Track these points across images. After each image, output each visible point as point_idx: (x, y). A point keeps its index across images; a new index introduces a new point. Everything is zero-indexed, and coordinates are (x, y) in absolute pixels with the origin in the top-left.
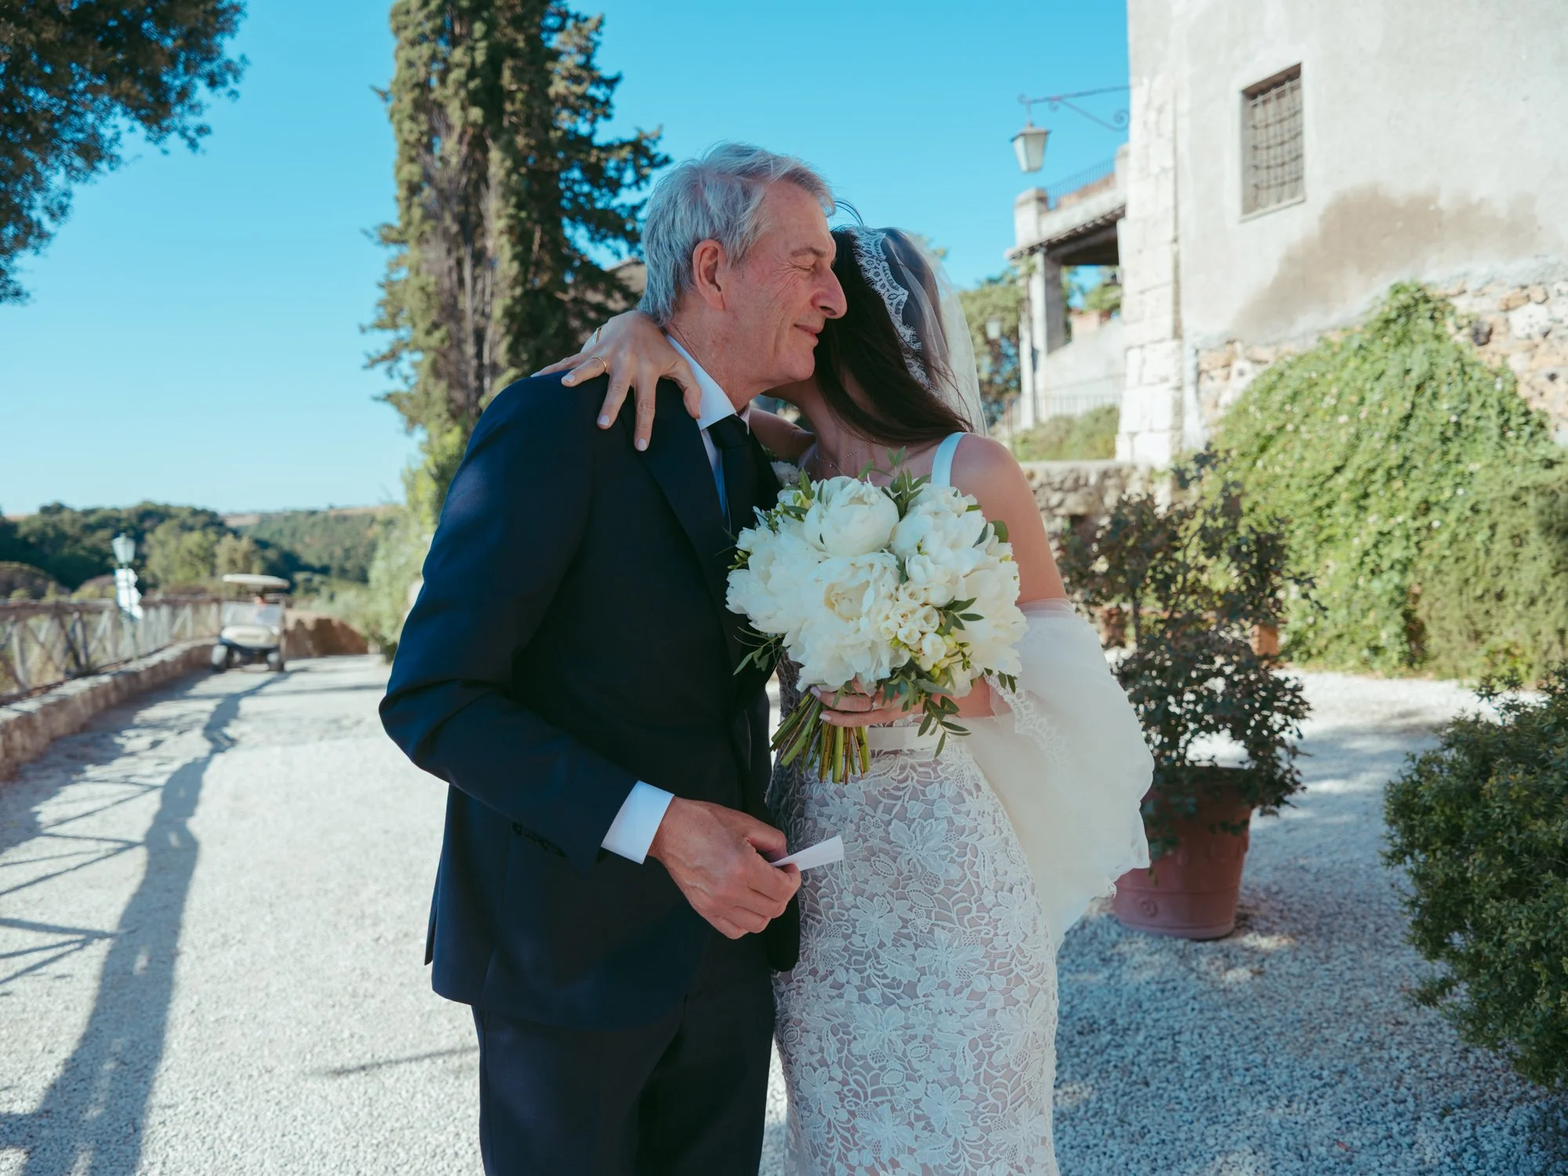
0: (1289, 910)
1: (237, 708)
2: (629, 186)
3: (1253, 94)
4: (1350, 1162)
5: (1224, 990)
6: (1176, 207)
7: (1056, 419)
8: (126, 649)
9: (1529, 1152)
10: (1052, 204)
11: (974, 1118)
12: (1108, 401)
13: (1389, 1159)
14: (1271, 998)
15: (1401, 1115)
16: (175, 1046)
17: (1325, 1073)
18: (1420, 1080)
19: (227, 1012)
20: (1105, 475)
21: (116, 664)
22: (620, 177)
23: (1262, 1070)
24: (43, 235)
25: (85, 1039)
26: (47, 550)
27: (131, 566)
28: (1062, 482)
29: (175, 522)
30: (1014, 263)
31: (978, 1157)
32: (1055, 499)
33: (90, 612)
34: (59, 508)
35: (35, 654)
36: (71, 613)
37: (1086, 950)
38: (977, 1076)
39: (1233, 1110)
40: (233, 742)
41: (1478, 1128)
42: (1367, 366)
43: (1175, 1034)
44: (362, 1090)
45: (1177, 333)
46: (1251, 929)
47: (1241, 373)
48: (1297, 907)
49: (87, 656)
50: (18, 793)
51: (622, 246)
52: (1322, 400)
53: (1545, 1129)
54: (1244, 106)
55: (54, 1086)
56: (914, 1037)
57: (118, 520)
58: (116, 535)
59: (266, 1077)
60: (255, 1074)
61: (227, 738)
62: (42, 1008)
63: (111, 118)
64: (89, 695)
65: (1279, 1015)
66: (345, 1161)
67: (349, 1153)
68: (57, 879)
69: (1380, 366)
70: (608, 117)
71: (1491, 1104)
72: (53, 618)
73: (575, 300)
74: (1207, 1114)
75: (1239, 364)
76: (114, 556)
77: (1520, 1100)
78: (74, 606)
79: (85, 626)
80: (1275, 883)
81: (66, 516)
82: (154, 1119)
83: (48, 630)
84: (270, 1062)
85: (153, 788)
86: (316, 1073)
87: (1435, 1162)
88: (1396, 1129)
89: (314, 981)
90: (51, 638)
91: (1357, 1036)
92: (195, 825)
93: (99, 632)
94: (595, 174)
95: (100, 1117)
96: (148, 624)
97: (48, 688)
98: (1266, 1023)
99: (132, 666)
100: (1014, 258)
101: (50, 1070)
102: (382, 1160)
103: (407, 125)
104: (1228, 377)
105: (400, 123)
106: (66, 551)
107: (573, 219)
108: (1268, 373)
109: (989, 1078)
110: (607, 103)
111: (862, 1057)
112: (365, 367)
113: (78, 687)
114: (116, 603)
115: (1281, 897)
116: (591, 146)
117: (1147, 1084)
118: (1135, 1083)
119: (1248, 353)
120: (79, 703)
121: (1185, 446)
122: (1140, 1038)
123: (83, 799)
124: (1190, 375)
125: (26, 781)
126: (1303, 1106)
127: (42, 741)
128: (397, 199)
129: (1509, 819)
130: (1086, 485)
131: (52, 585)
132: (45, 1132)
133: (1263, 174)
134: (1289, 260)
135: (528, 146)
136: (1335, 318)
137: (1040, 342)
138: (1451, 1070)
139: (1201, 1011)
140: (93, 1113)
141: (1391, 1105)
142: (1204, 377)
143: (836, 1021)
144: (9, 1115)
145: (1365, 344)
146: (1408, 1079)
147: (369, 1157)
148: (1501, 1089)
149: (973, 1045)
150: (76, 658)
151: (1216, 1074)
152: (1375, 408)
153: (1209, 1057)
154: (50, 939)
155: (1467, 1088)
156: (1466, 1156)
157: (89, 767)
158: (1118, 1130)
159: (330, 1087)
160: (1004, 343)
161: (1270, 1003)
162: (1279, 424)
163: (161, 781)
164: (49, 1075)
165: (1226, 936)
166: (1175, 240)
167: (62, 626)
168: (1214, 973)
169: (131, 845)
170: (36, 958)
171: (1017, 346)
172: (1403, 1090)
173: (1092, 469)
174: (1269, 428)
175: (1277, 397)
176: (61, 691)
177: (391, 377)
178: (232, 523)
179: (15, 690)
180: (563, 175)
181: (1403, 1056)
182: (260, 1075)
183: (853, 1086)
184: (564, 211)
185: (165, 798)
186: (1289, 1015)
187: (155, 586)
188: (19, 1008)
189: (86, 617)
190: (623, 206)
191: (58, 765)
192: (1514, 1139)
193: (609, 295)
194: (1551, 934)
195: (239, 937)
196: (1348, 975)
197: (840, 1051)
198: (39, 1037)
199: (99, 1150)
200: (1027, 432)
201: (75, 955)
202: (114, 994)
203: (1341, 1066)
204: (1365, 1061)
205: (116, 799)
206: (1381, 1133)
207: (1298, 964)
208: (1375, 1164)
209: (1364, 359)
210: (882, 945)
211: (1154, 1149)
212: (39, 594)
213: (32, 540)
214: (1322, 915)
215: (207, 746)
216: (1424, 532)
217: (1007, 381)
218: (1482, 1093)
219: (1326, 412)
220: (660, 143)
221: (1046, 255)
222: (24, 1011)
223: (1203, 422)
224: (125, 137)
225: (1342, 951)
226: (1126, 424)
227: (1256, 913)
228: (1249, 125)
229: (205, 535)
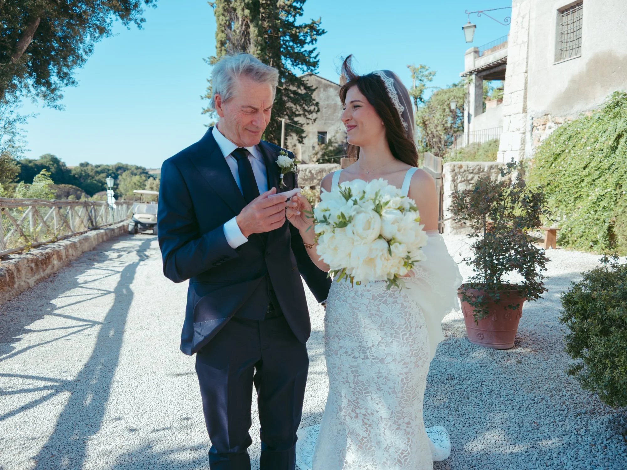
0: (537, 340)
1: (150, 245)
2: (308, 43)
3: (563, 11)
4: (538, 429)
5: (505, 368)
6: (527, 58)
7: (474, 144)
8: (110, 220)
9: (606, 431)
10: (481, 54)
11: (399, 404)
12: (495, 138)
13: (552, 429)
14: (522, 371)
15: (561, 415)
16: (123, 362)
17: (536, 399)
18: (572, 404)
19: (141, 352)
20: (491, 167)
21: (106, 225)
22: (305, 40)
23: (512, 396)
24: (83, 60)
25: (92, 358)
26: (82, 180)
27: (112, 188)
28: (473, 170)
29: (129, 172)
30: (463, 78)
31: (400, 416)
32: (470, 176)
33: (97, 205)
34: (87, 164)
35: (77, 220)
36: (90, 206)
37: (456, 350)
38: (402, 390)
39: (498, 409)
40: (148, 257)
41: (589, 421)
42: (601, 126)
43: (482, 382)
44: (186, 381)
45: (525, 110)
46: (521, 346)
47: (550, 128)
48: (540, 339)
49: (96, 223)
50: (70, 271)
51: (305, 68)
52: (581, 139)
53: (614, 423)
54: (558, 16)
55: (81, 372)
56: (381, 377)
57: (109, 170)
58: (107, 176)
59: (153, 375)
60: (150, 373)
61: (146, 256)
62: (78, 347)
63: (109, 15)
64: (96, 236)
65: (523, 378)
66: (179, 404)
67: (180, 401)
68: (83, 303)
69: (605, 127)
70: (301, 15)
71: (597, 413)
72: (84, 207)
73: (285, 89)
74: (488, 410)
75: (548, 124)
76: (106, 183)
77: (608, 413)
78: (91, 203)
79: (95, 211)
80: (534, 330)
81: (89, 167)
82: (115, 385)
83: (82, 212)
84: (155, 370)
85: (118, 272)
86: (171, 374)
87: (570, 431)
88: (558, 419)
89: (172, 344)
90: (83, 215)
91: (551, 387)
92: (132, 287)
93: (100, 213)
94: (295, 38)
95: (97, 383)
96: (118, 210)
97: (82, 233)
98: (518, 380)
99: (112, 227)
100: (463, 76)
101: (80, 367)
102: (191, 404)
103: (221, 17)
104: (545, 129)
105: (219, 16)
106: (89, 181)
107: (285, 56)
108: (560, 128)
109: (406, 391)
110: (301, 8)
111: (362, 381)
112: (202, 113)
113: (93, 233)
114: (107, 202)
115: (535, 336)
116: (294, 26)
117: (468, 398)
118: (464, 397)
119: (553, 119)
120: (92, 239)
121: (525, 157)
122: (469, 382)
123: (93, 275)
124: (529, 128)
125: (74, 267)
126: (524, 409)
127: (79, 253)
128: (216, 48)
129: (602, 307)
130: (483, 171)
131: (83, 194)
132: (78, 387)
133: (564, 45)
134: (573, 81)
135: (268, 26)
136: (590, 106)
137: (472, 112)
138: (585, 401)
139: (494, 374)
140: (94, 382)
141: (558, 412)
142: (535, 128)
143: (353, 369)
144: (66, 381)
145: (601, 117)
146: (567, 403)
147: (187, 404)
148: (602, 409)
149: (402, 380)
150: (92, 223)
151: (495, 396)
152: (602, 144)
153: (493, 391)
154: (81, 323)
155: (589, 408)
156: (582, 430)
157: (95, 263)
158: (454, 413)
159: (175, 379)
160: (458, 111)
161: (521, 373)
162: (563, 149)
163: (121, 269)
164: (80, 369)
165: (510, 349)
166: (526, 72)
167: (87, 210)
168: (502, 361)
169: (109, 292)
170: (76, 329)
171: (463, 113)
172: (564, 406)
173: (486, 165)
174: (558, 151)
175: (563, 138)
176: (86, 234)
177: (212, 118)
178: (151, 173)
179: (70, 234)
180: (282, 38)
181: (567, 395)
182: (151, 374)
183: (358, 390)
184: (282, 53)
185: (122, 276)
186: (527, 378)
187: (121, 196)
188: (70, 346)
189: (96, 207)
190: (305, 51)
191: (85, 262)
192: (601, 426)
193: (299, 87)
194: (612, 349)
195: (146, 327)
196: (554, 365)
197: (354, 379)
198: (76, 356)
199: (96, 393)
200: (462, 148)
201: (89, 329)
202: (102, 343)
203: (542, 397)
204: (552, 395)
205: (105, 276)
206: (552, 420)
207: (535, 360)
208: (547, 431)
209: (600, 123)
210: (373, 346)
211: (466, 420)
212: (78, 198)
213: (76, 176)
214: (550, 343)
215: (138, 258)
216: (619, 196)
217: (459, 127)
218: (595, 409)
219: (581, 146)
220: (320, 25)
221: (477, 75)
222: (71, 347)
223: (533, 147)
224: (114, 23)
225: (554, 356)
226: (501, 148)
227: (523, 341)
228: (560, 24)
229: (141, 177)
